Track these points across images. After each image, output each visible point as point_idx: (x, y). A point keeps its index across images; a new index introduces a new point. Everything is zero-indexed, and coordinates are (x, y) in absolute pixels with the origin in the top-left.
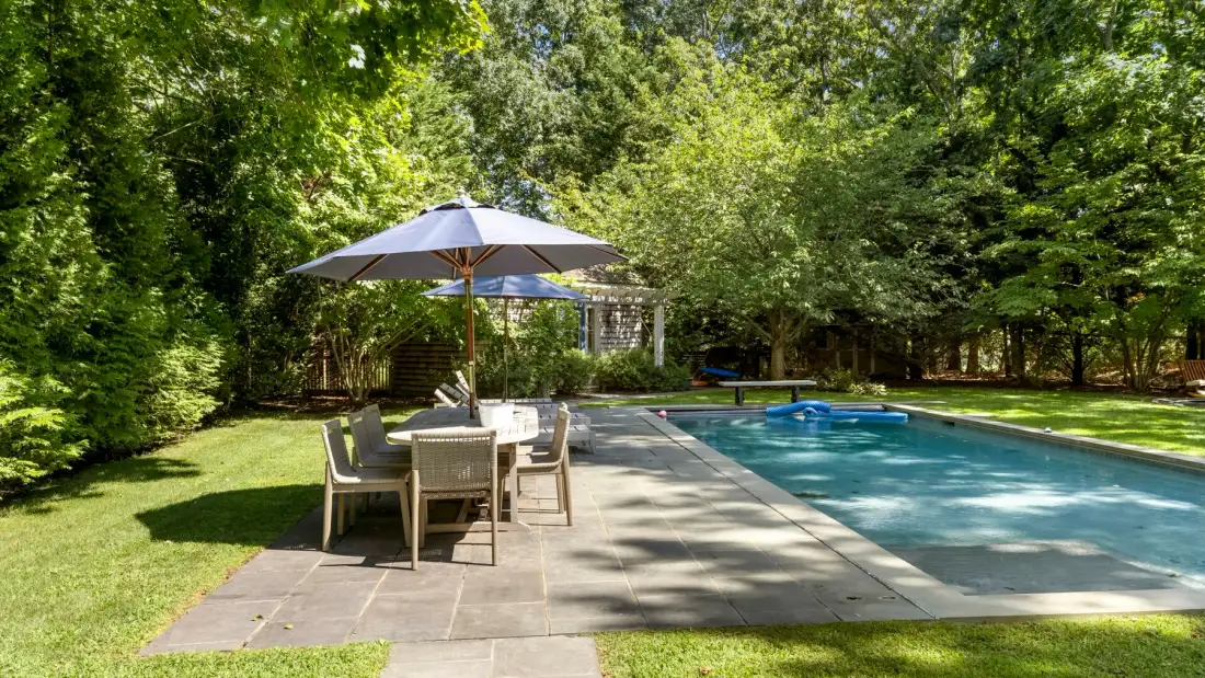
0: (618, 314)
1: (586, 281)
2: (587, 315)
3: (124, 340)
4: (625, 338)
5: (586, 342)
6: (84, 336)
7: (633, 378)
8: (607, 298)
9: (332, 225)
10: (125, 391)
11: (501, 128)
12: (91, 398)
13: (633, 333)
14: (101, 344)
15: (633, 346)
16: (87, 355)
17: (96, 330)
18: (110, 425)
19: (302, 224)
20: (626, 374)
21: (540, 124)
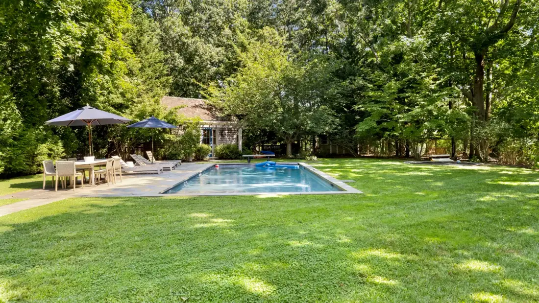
0: (226, 132)
1: (212, 120)
2: (213, 132)
3: (22, 141)
4: (230, 140)
5: (212, 142)
6: (11, 140)
7: (227, 154)
8: (216, 126)
9: (109, 104)
10: (21, 155)
11: (194, 63)
12: (10, 157)
13: (233, 138)
14: (16, 143)
15: (233, 143)
16: (10, 146)
17: (15, 139)
18: (16, 164)
19: (99, 104)
20: (225, 153)
21: (209, 62)
